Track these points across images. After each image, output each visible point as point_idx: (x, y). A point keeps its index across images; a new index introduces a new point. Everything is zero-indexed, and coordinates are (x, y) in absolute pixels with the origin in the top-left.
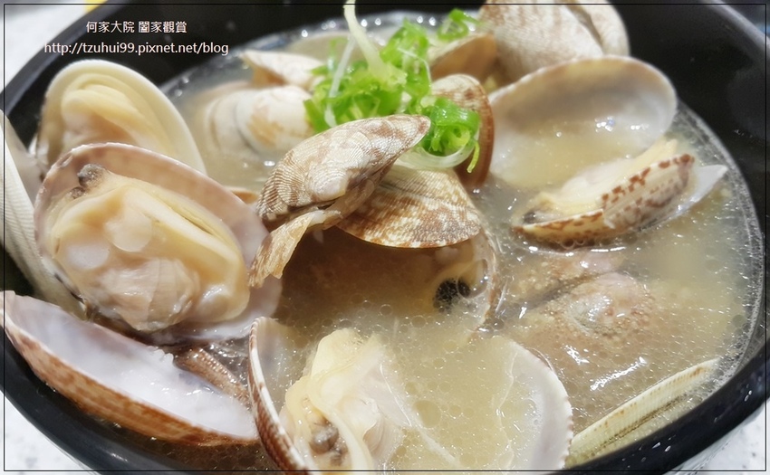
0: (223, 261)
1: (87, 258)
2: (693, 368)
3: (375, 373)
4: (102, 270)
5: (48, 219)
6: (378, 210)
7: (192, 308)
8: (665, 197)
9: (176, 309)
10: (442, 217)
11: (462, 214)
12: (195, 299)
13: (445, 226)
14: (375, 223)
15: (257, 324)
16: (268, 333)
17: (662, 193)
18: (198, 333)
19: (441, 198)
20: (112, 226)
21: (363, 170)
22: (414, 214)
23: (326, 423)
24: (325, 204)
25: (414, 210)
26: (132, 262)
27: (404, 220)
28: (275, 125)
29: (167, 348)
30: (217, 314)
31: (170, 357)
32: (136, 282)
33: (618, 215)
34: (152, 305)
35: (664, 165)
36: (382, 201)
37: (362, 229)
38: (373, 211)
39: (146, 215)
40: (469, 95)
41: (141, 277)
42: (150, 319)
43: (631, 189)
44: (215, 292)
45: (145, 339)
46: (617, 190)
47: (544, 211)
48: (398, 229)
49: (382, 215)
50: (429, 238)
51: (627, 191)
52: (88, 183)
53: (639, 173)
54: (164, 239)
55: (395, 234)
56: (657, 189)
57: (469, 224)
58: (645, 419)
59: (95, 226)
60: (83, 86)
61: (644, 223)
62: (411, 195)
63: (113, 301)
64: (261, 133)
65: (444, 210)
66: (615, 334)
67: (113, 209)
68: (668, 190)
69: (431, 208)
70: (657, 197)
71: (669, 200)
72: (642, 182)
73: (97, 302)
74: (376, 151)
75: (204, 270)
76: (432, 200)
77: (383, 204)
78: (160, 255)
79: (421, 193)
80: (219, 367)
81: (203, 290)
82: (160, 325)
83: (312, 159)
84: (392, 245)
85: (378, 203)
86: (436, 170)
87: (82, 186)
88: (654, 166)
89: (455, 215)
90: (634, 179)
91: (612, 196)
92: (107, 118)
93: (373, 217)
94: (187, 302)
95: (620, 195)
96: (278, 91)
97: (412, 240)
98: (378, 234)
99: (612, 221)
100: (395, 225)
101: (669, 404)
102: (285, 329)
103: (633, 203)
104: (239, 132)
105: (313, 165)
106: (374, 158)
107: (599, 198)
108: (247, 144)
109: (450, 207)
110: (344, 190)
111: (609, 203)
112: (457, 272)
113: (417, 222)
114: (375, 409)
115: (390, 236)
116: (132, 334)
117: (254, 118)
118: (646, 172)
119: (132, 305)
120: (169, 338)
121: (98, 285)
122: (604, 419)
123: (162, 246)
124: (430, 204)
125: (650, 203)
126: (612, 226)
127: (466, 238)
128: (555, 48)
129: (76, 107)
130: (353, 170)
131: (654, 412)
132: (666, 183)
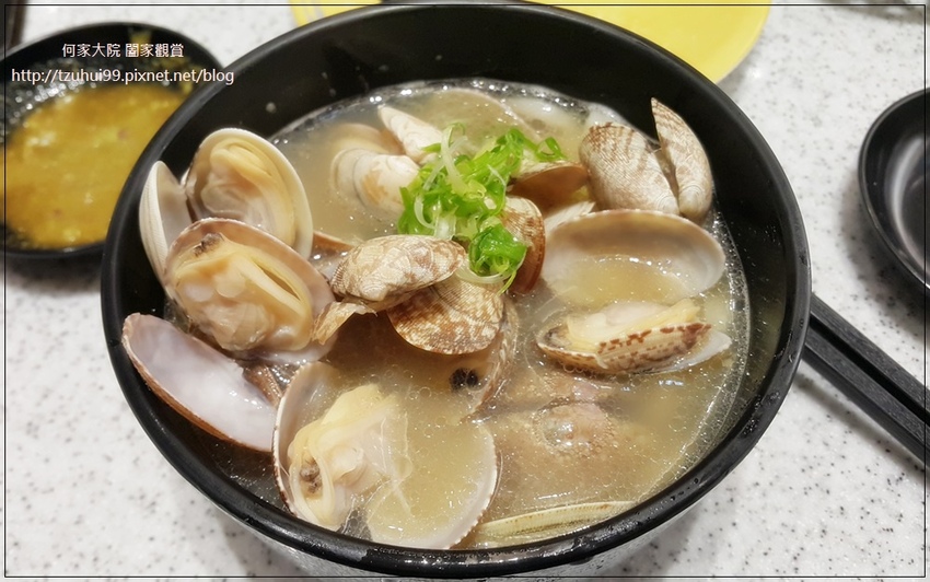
0: (293, 313)
1: (197, 294)
2: (603, 503)
3: (377, 428)
4: (206, 304)
5: (177, 262)
6: (415, 309)
7: (265, 339)
8: (663, 354)
9: (252, 340)
10: (459, 330)
11: (479, 329)
12: (268, 334)
13: (458, 338)
14: (408, 319)
15: (305, 363)
16: (313, 374)
17: (659, 351)
18: (267, 355)
19: (466, 312)
20: (218, 278)
21: (399, 288)
22: (438, 321)
23: (314, 463)
24: (367, 301)
25: (439, 318)
26: (229, 303)
27: (428, 325)
28: (382, 188)
29: (241, 362)
30: (285, 345)
31: (241, 370)
32: (227, 317)
33: (612, 360)
34: (235, 334)
35: (665, 331)
36: (421, 301)
37: (399, 319)
38: (411, 308)
39: (243, 275)
40: (530, 223)
41: (231, 314)
42: (232, 343)
43: (629, 343)
44: (285, 331)
45: (228, 354)
46: (615, 342)
47: (559, 337)
48: (421, 331)
49: (416, 314)
50: (441, 346)
51: (625, 344)
52: (207, 247)
53: (639, 333)
54: (253, 292)
55: (417, 334)
56: (654, 348)
57: (481, 339)
58: (548, 527)
59: (206, 276)
60: (229, 147)
61: (638, 370)
62: (443, 304)
63: (209, 324)
64: (370, 192)
65: (464, 324)
66: (568, 454)
67: (221, 267)
68: (666, 350)
69: (453, 320)
70: (652, 354)
71: (667, 357)
72: (641, 340)
73: (199, 322)
74: (413, 276)
75: (279, 315)
76: (458, 313)
77: (421, 305)
78: (249, 301)
79: (451, 304)
80: (274, 385)
81: (276, 328)
82: (238, 348)
83: (367, 267)
84: (411, 343)
85: (419, 303)
86: (477, 284)
87: (203, 248)
88: (656, 329)
89: (472, 331)
90: (633, 337)
91: (609, 345)
92: (242, 174)
93: (409, 313)
94: (262, 335)
95: (617, 346)
96: (393, 159)
97: (426, 344)
98: (406, 330)
99: (606, 364)
100: (421, 326)
101: (573, 522)
102: (330, 368)
103: (628, 354)
104: (354, 184)
105: (366, 272)
106: (410, 281)
107: (597, 344)
108: (358, 196)
109: (471, 322)
110: (382, 298)
111: (606, 349)
112: (472, 365)
113: (437, 329)
114: (360, 457)
115: (413, 335)
116: (217, 347)
117: (367, 177)
118: (646, 333)
119: (222, 331)
120: (245, 356)
121: (202, 312)
122: (516, 517)
123: (252, 295)
124: (454, 316)
125: (644, 357)
126: (605, 367)
127: (471, 351)
128: (632, 191)
129: (221, 160)
130: (392, 285)
131: (558, 525)
132: (665, 345)
